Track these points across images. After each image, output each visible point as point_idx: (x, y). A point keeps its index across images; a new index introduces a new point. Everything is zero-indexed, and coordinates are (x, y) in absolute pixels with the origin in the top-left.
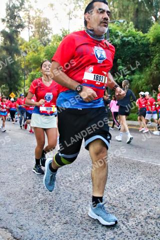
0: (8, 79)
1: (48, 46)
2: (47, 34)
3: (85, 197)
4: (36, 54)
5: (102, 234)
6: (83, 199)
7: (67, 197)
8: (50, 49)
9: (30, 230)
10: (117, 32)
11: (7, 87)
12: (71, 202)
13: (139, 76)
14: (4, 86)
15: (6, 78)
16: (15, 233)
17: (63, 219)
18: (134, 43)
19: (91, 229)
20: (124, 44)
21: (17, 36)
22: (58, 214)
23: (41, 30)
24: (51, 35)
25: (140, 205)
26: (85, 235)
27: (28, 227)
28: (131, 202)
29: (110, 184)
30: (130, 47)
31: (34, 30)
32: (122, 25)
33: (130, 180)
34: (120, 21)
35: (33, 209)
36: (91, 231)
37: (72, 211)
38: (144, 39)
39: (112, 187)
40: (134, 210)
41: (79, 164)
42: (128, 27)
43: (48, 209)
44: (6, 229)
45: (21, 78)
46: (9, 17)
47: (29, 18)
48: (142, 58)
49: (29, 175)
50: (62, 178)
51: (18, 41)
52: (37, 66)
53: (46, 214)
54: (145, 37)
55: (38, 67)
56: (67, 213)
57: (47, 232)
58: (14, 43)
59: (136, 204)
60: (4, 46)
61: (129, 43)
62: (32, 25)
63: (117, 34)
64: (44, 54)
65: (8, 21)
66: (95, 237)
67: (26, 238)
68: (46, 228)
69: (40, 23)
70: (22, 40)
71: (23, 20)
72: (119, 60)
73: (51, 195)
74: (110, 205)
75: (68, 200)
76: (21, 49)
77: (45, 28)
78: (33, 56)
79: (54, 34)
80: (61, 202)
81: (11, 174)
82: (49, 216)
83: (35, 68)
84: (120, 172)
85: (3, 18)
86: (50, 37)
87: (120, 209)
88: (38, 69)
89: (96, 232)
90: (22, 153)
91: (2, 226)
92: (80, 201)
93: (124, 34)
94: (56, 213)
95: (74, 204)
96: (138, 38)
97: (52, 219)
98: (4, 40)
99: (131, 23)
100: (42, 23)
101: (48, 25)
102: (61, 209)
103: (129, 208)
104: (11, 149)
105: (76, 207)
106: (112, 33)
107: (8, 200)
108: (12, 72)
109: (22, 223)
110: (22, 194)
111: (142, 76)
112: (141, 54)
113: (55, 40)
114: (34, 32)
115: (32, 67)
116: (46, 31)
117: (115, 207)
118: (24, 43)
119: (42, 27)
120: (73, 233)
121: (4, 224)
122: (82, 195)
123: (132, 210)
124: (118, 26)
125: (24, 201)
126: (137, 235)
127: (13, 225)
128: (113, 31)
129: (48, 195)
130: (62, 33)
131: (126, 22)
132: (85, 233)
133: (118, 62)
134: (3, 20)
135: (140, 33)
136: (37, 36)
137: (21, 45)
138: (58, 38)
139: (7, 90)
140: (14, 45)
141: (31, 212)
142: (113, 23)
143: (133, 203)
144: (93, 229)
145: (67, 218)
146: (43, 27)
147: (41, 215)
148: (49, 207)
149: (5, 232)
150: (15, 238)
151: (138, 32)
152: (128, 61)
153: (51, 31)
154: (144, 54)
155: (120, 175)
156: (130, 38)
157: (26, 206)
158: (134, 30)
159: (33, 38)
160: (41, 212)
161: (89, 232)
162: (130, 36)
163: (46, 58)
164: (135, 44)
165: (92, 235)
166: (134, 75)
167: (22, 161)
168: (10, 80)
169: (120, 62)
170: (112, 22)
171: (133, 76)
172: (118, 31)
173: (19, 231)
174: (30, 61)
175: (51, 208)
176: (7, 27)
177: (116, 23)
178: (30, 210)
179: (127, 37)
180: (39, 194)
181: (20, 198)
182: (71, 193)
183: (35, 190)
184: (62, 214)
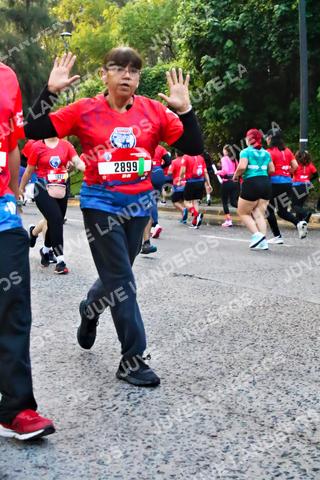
1: (128, 4)
3: (244, 424)
4: (99, 29)
6: (238, 428)
7: (192, 422)
8: (136, 13)
12: (203, 438)
22: (168, 468)
29: (314, 386)
37: (207, 462)
41: (222, 332)
43: (141, 457)
49: (86, 362)
50: (179, 372)
53: (136, 469)
56: (194, 468)
60: (8, 8)
64: (120, 28)
73: (150, 416)
74: (313, 448)
75: (196, 432)
76: (55, 15)
78: (89, 36)
80: (178, 438)
83: (92, 69)
92: (230, 435)
94: (164, 467)
95: (214, 442)
102: (177, 456)
105: (218, 450)
108: (34, 82)
110: (71, 413)
115: (86, 65)
122: (233, 419)
125: (73, 433)
129: (139, 418)
137: (54, 4)
140: (35, 4)
141: (94, 464)
147: (124, 472)
148: (144, 451)
157: (82, 448)
160: (122, 464)
163: (125, 41)
167: (66, 324)
174: (82, 51)
175: (149, 452)
178: (92, 457)
180: (115, 413)
181: (66, 425)
182: (205, 413)
183: (105, 403)
184: (182, 470)
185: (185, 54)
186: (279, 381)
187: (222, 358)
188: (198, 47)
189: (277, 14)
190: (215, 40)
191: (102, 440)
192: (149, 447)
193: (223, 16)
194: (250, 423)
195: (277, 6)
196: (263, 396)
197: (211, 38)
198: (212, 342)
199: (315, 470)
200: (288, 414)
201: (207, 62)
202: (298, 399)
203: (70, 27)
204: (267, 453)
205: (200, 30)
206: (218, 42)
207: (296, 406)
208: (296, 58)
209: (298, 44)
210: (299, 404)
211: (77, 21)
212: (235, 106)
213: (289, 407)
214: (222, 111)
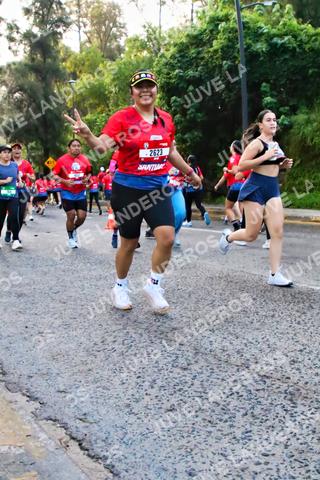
0: (41, 130)
1: (117, 60)
2: (115, 37)
3: (206, 360)
4: (96, 78)
5: (243, 429)
7: (170, 359)
8: (123, 66)
9: (102, 423)
10: (261, 28)
11: (40, 147)
12: (178, 370)
13: (306, 117)
14: (33, 144)
15: (37, 130)
16: (74, 430)
17: (164, 401)
18: (294, 48)
19: (221, 420)
20: (275, 51)
21: (57, 43)
22: (153, 392)
23: (103, 29)
24: (124, 38)
25: (317, 374)
26: (210, 432)
27: (97, 417)
28: (298, 369)
29: (256, 333)
30: (287, 57)
31: (88, 28)
32: (269, 12)
33: (294, 324)
34: (266, 4)
35: (104, 384)
36: (222, 424)
37: (180, 387)
38: (316, 40)
39: (260, 340)
40: (307, 383)
41: (190, 296)
42: (282, 16)
43: (134, 384)
44: (55, 421)
45: (67, 127)
46: (38, 4)
47: (79, 5)
48: (312, 79)
50: (159, 324)
51: (58, 52)
52: (97, 101)
53: (130, 392)
54: (317, 34)
55: (99, 105)
56: (172, 391)
57: (135, 426)
58: (49, 57)
59: (310, 371)
60: (30, 63)
61: (284, 48)
62: (85, 20)
63: (260, 31)
64: (111, 77)
65: (36, 13)
66: (231, 437)
67: (94, 438)
68: (132, 419)
69: (101, 15)
70: (67, 49)
71: (68, 10)
72: (264, 84)
75: (173, 366)
76: (64, 68)
77: (111, 25)
78: (89, 83)
79: (131, 35)
80: (159, 370)
81: (56, 316)
82: (137, 396)
83: (93, 107)
84: (274, 310)
85: (27, 6)
86: (122, 42)
87: (278, 383)
88: (99, 110)
89: (231, 426)
90: (77, 275)
91: (45, 415)
92: (195, 368)
93: (274, 31)
94: (150, 391)
95: (186, 372)
96: (304, 37)
97: (143, 403)
98: (31, 51)
99: (288, 6)
100: (105, 14)
101: (118, 19)
102: (159, 383)
103: (295, 379)
104: (52, 269)
105: (188, 379)
106: (249, 28)
107: (54, 367)
108: (49, 116)
109: (85, 410)
110: (82, 354)
111: (313, 116)
112: (310, 71)
113: (132, 47)
114: (90, 32)
115: (87, 104)
116: (114, 29)
117: (268, 377)
118: (70, 56)
119: (105, 22)
120: (187, 429)
121: (50, 412)
122: (199, 357)
123: (301, 384)
124: (261, 15)
125: (86, 368)
126: (314, 432)
127: (68, 414)
128: (252, 26)
130: (146, 34)
131: (277, 6)
132: (210, 429)
133: (263, 89)
134: (27, 11)
135: (309, 28)
136: (96, 42)
137: (64, 60)
138: (138, 44)
139: (40, 153)
140: (49, 60)
141: (100, 389)
142: (251, 8)
143: (303, 371)
144: (226, 421)
145: (174, 401)
146: (107, 22)
147: (122, 395)
148: (135, 379)
149: (54, 427)
150: (73, 438)
151: (303, 26)
152: (284, 86)
153: (123, 30)
154: (316, 70)
155: (273, 316)
156: (286, 38)
157: (91, 378)
158: (295, 22)
159: (88, 45)
160: (120, 389)
161: (218, 427)
162: (287, 35)
163: (115, 85)
164: (298, 50)
165: (225, 433)
166: (296, 114)
167: (76, 291)
168: (46, 132)
169: (268, 89)
170: (249, 7)
171: (294, 118)
172: (263, 25)
173: (80, 424)
174: (84, 93)
175: (139, 380)
176: (35, 24)
177: (256, 8)
179: (281, 36)
180: (114, 354)
181: (79, 362)
182: (178, 352)
183: (107, 347)
184: (163, 392)
185: (159, 96)
186: (231, 329)
187: (190, 314)
188: (168, 91)
189: (226, 67)
190: (181, 85)
191: (106, 373)
192: (139, 377)
193: (187, 69)
194: (211, 359)
195: (225, 62)
196: (220, 340)
197: (178, 84)
198: (182, 303)
199: (258, 390)
200: (238, 352)
201: (175, 101)
202: (245, 341)
203: (75, 76)
204: (223, 380)
205: (170, 78)
206: (182, 87)
207: (243, 346)
208: (239, 98)
209: (240, 89)
210: (246, 345)
211: (80, 72)
212: (196, 133)
213: (239, 347)
214: (186, 136)
